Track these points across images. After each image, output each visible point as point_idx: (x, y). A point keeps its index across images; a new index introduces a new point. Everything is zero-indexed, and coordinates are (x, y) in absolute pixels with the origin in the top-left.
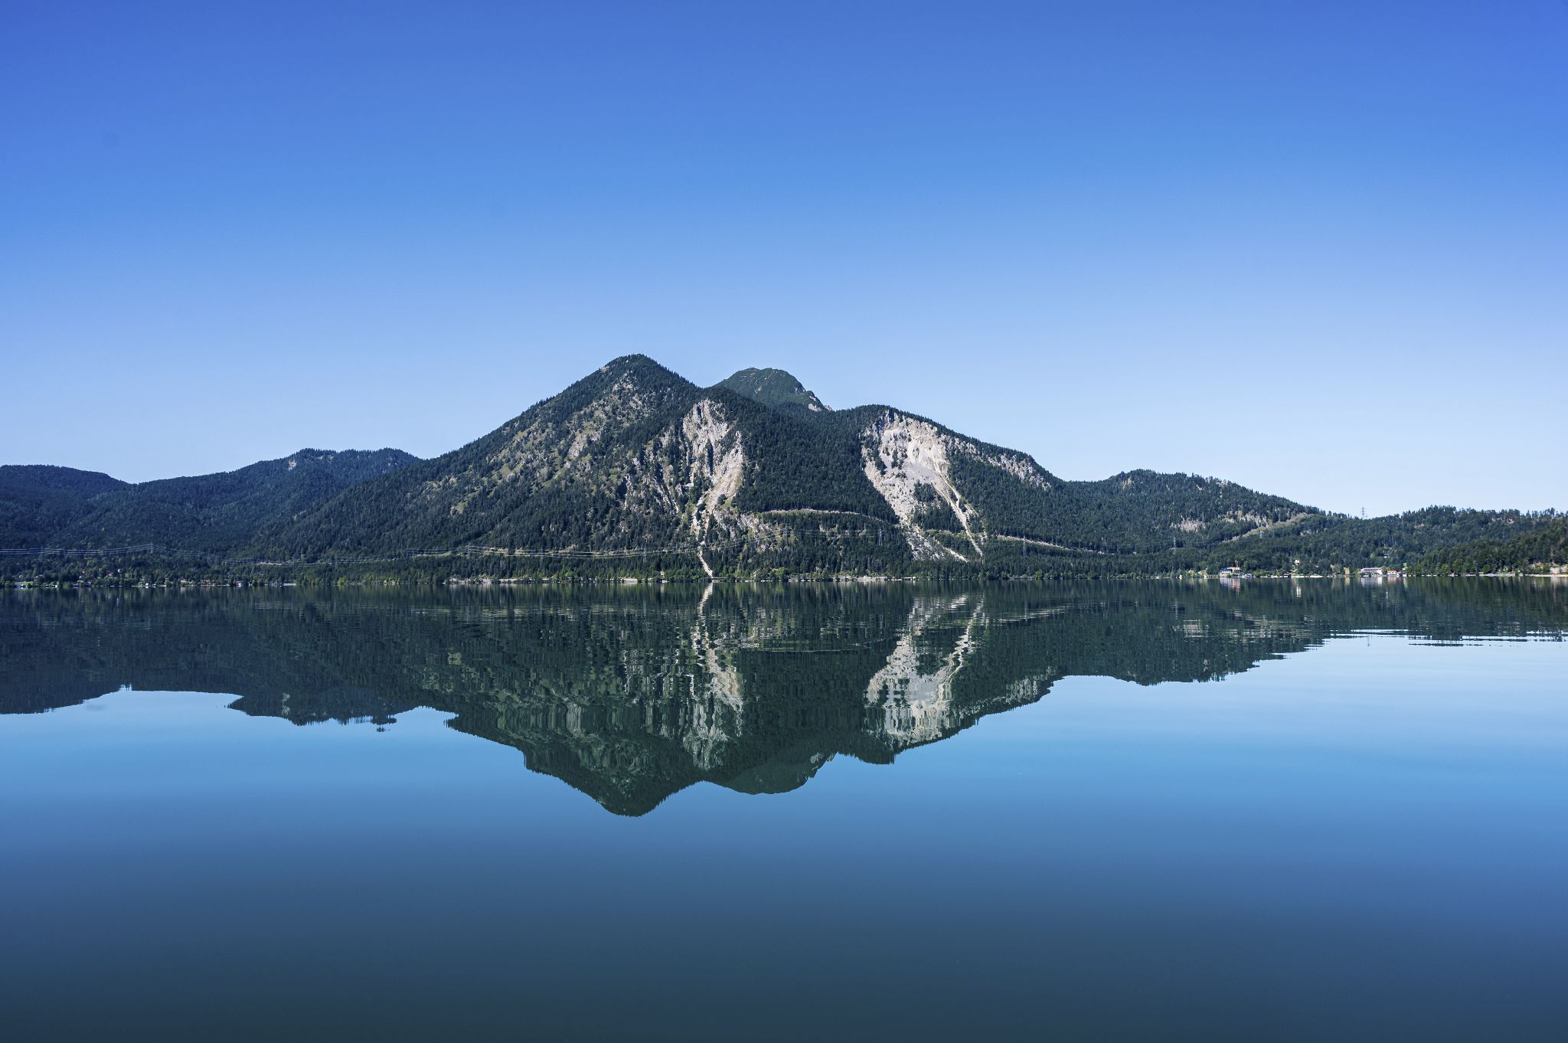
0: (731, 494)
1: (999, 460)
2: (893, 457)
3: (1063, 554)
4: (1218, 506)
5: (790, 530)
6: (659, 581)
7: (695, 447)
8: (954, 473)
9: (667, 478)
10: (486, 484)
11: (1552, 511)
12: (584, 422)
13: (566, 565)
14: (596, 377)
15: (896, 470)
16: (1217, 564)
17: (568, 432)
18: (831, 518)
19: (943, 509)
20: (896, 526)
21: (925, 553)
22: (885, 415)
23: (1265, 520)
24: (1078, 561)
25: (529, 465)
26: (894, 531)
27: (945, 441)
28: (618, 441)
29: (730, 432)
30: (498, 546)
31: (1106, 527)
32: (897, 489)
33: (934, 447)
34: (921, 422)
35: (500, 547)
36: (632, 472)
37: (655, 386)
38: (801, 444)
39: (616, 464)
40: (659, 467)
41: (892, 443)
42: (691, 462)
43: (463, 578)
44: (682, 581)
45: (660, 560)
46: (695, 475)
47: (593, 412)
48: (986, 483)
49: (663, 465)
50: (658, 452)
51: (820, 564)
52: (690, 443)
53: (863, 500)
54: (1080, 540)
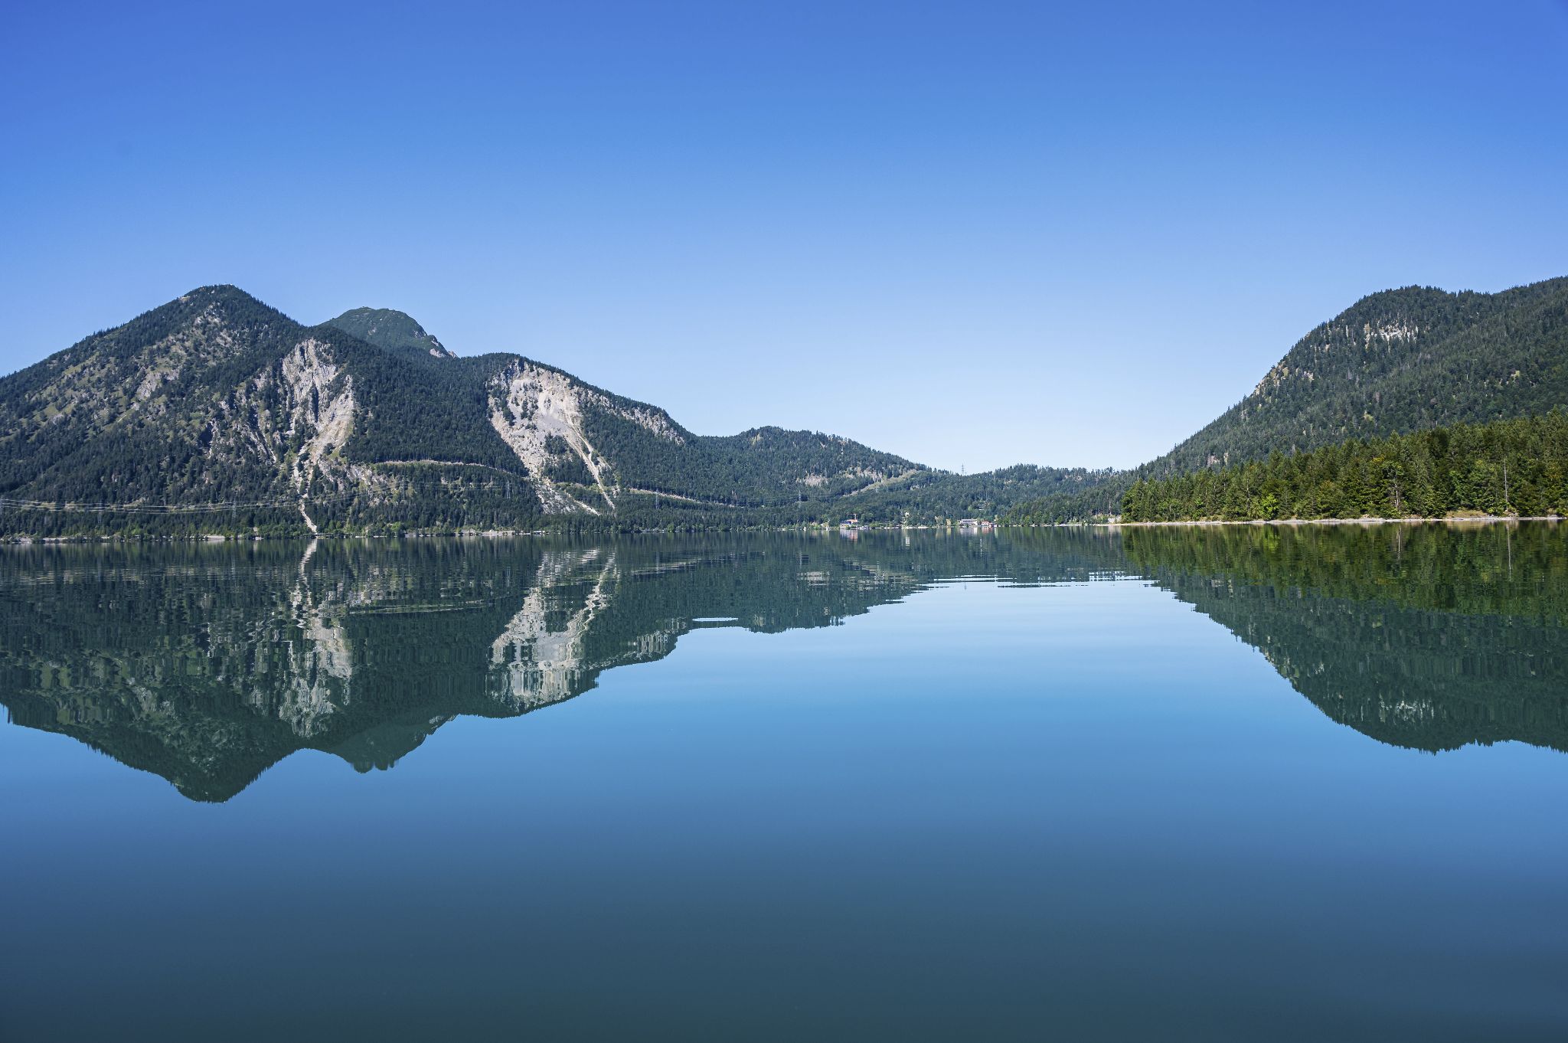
0: (340, 443)
1: (633, 414)
2: (523, 408)
3: (694, 507)
4: (840, 462)
5: (407, 482)
6: (252, 538)
7: (297, 391)
8: (587, 426)
9: (263, 424)
10: (25, 426)
11: (1111, 470)
12: (157, 358)
13: (133, 521)
14: (172, 308)
15: (526, 422)
16: (838, 517)
17: (136, 369)
18: (454, 470)
19: (575, 461)
20: (525, 479)
21: (556, 507)
22: (514, 364)
23: (880, 475)
24: (709, 513)
25: (84, 405)
26: (523, 483)
27: (578, 393)
28: (201, 382)
29: (339, 377)
30: (42, 499)
31: (736, 481)
32: (526, 441)
33: (566, 398)
34: (552, 373)
35: (45, 500)
36: (220, 416)
37: (248, 322)
38: (422, 391)
39: (199, 407)
40: (252, 411)
41: (521, 393)
42: (292, 407)
44: (279, 538)
45: (254, 515)
46: (296, 422)
47: (169, 348)
48: (619, 436)
49: (257, 410)
50: (252, 395)
51: (441, 518)
52: (291, 387)
53: (490, 452)
54: (711, 494)
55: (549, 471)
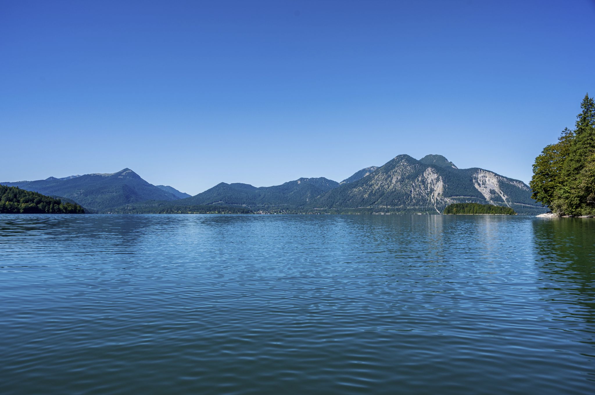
0: (441, 193)
1: (513, 183)
2: (482, 182)
3: (533, 208)
5: (458, 202)
6: (427, 214)
7: (428, 180)
8: (500, 186)
9: (423, 188)
10: (371, 189)
12: (395, 173)
13: (402, 210)
14: (394, 160)
15: (484, 186)
17: (391, 176)
18: (469, 199)
19: (498, 196)
20: (486, 200)
22: (479, 171)
24: (538, 210)
25: (382, 185)
26: (486, 202)
27: (497, 178)
28: (406, 179)
29: (438, 177)
30: (383, 205)
32: (484, 191)
33: (494, 179)
34: (489, 172)
36: (413, 187)
37: (412, 163)
38: (457, 179)
39: (408, 185)
40: (420, 186)
41: (481, 178)
42: (428, 184)
43: (376, 213)
44: (432, 214)
45: (426, 209)
46: (430, 188)
47: (397, 171)
48: (510, 189)
50: (419, 182)
52: (426, 179)
53: (476, 194)
54: (538, 204)
55: (491, 199)
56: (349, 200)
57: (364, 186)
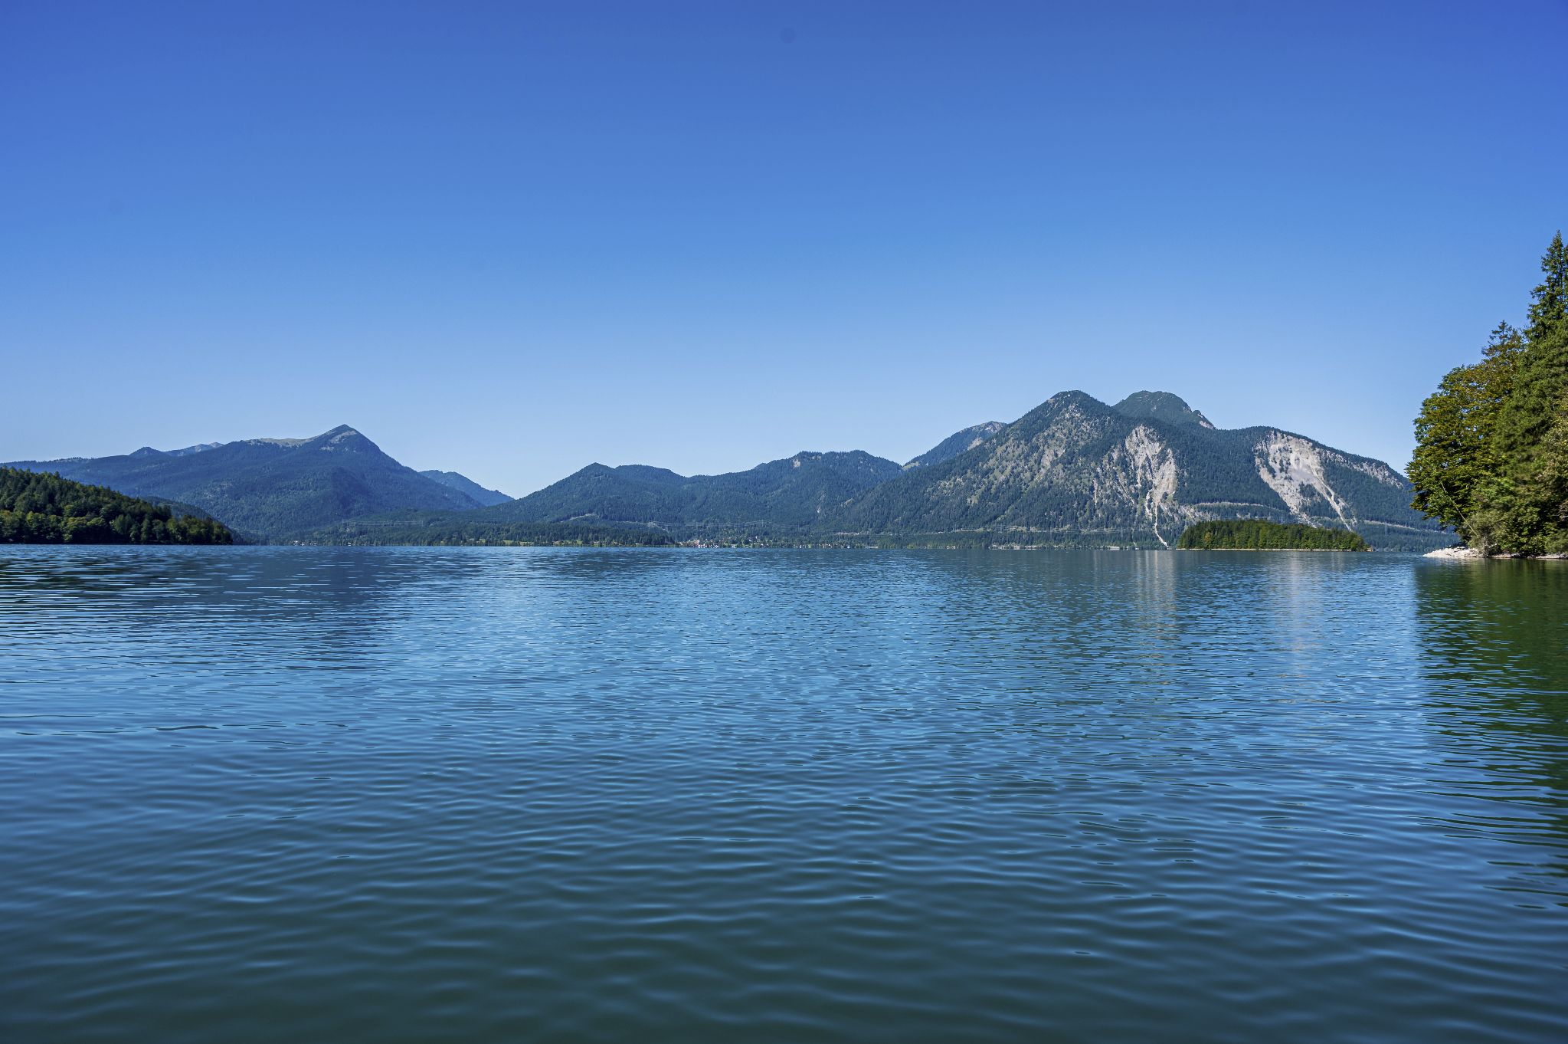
0: (1171, 493)
1: (1362, 467)
2: (1280, 464)
3: (1414, 533)
5: (1215, 516)
6: (1134, 548)
7: (1136, 459)
8: (1328, 476)
9: (1122, 481)
12: (1049, 440)
13: (1068, 538)
14: (1045, 407)
15: (1284, 474)
17: (1039, 448)
18: (1244, 508)
19: (1322, 502)
20: (1290, 513)
22: (1270, 434)
25: (1016, 470)
26: (1289, 516)
27: (1319, 453)
28: (1080, 455)
29: (1162, 450)
30: (1019, 525)
32: (1286, 487)
33: (1311, 457)
34: (1299, 438)
35: (1021, 527)
36: (1097, 476)
37: (1098, 415)
38: (1214, 456)
39: (1084, 471)
40: (1116, 473)
41: (1278, 454)
42: (1136, 469)
43: (1000, 545)
44: (1146, 549)
45: (1131, 534)
46: (1141, 478)
48: (1353, 483)
49: (1118, 472)
50: (1112, 463)
52: (1133, 456)
53: (1264, 496)
55: (1304, 509)
56: (927, 512)
57: (968, 475)
